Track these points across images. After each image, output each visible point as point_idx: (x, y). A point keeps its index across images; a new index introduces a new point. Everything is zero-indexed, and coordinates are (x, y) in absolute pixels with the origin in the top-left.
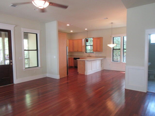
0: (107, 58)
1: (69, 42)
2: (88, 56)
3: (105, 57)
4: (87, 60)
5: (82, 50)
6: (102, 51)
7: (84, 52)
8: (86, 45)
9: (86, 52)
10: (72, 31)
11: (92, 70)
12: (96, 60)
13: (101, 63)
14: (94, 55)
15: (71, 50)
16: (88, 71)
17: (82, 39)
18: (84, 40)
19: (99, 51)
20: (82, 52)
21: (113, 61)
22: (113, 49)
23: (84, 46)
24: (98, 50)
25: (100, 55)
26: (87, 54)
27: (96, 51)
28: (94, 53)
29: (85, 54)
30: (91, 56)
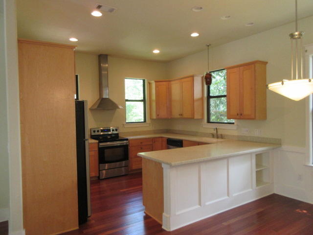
0: (284, 147)
1: (156, 87)
3: (276, 144)
5: (193, 114)
6: (264, 117)
7: (203, 118)
8: (209, 97)
9: (209, 121)
10: (156, 51)
11: (200, 204)
12: (227, 158)
13: (254, 170)
14: (236, 133)
15: (164, 114)
16: (178, 213)
17: (193, 77)
19: (250, 118)
20: (192, 118)
23: (202, 99)
24: (247, 111)
25: (256, 131)
27: (238, 117)
28: (233, 123)
29: (204, 126)
30: (222, 137)
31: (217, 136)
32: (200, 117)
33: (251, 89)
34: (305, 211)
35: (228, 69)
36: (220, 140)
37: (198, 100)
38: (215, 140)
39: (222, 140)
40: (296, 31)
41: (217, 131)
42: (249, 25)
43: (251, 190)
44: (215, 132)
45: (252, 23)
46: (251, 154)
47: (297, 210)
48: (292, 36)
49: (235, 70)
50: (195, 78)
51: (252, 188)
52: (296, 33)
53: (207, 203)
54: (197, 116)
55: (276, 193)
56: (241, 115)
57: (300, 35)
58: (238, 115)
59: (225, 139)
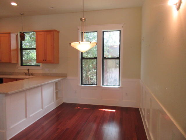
0: (69, 78)
2: (26, 74)
4: (4, 93)
5: (10, 60)
6: (58, 62)
7: (17, 63)
8: (22, 49)
9: (22, 65)
13: (55, 91)
14: (41, 72)
16: (12, 127)
17: (9, 33)
18: (17, 35)
21: (82, 84)
22: (82, 58)
23: (17, 49)
25: (54, 70)
26: (24, 69)
27: (43, 62)
28: (40, 66)
29: (18, 68)
30: (32, 74)
31: (29, 74)
32: (15, 62)
33: (52, 45)
34: (79, 108)
35: (37, 32)
36: (30, 76)
37: (14, 50)
38: (27, 77)
39: (33, 76)
40: (83, 17)
41: (29, 71)
42: (51, 8)
43: (53, 103)
44: (28, 71)
45: (53, 8)
46: (53, 82)
47: (76, 108)
48: (81, 19)
49: (42, 33)
50: (12, 35)
51: (54, 102)
52: (83, 19)
53: (30, 116)
54: (13, 61)
55: (64, 102)
56: (46, 60)
57: (85, 19)
58: (43, 60)
59: (34, 75)
